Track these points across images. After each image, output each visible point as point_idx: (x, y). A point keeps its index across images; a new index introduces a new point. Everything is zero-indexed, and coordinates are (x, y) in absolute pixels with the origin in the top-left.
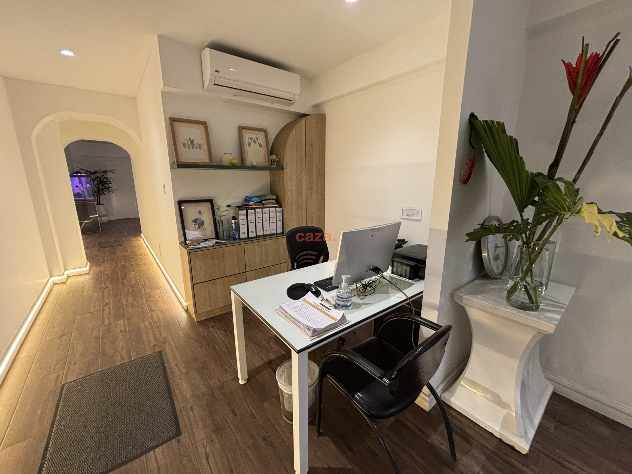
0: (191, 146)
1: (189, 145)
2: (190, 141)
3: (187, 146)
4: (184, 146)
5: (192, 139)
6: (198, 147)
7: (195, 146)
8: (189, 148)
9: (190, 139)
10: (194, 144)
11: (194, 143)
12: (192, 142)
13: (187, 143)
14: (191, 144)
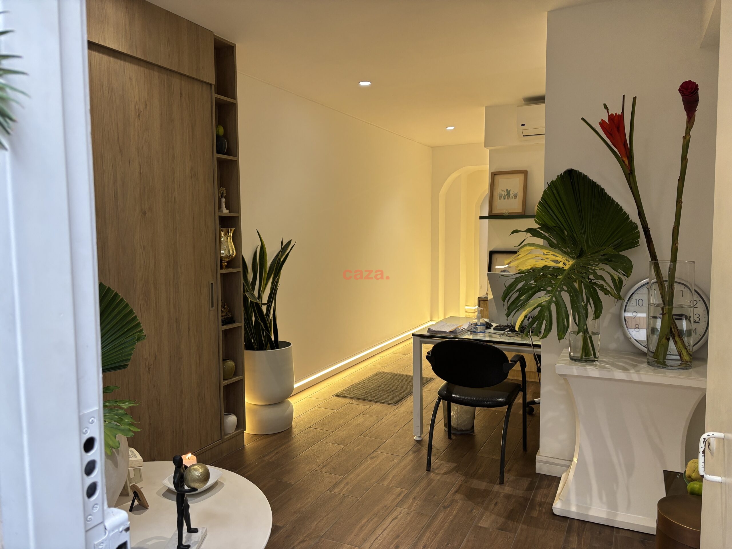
0: (506, 196)
1: (505, 196)
2: (507, 192)
3: (502, 197)
4: (500, 197)
5: (509, 190)
6: (513, 197)
7: (511, 196)
8: (505, 199)
9: (507, 190)
10: (510, 195)
11: (511, 193)
12: (508, 192)
13: (503, 194)
14: (507, 195)
